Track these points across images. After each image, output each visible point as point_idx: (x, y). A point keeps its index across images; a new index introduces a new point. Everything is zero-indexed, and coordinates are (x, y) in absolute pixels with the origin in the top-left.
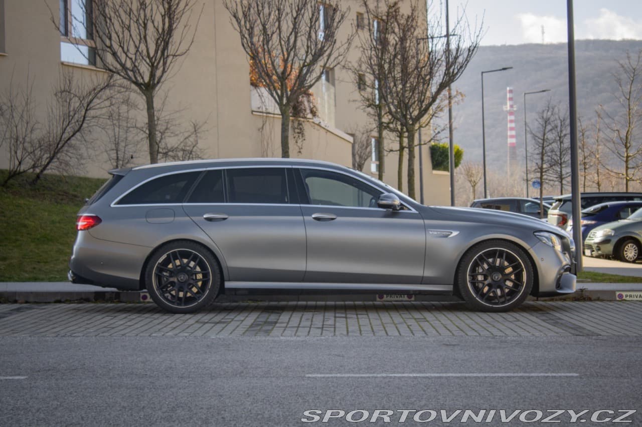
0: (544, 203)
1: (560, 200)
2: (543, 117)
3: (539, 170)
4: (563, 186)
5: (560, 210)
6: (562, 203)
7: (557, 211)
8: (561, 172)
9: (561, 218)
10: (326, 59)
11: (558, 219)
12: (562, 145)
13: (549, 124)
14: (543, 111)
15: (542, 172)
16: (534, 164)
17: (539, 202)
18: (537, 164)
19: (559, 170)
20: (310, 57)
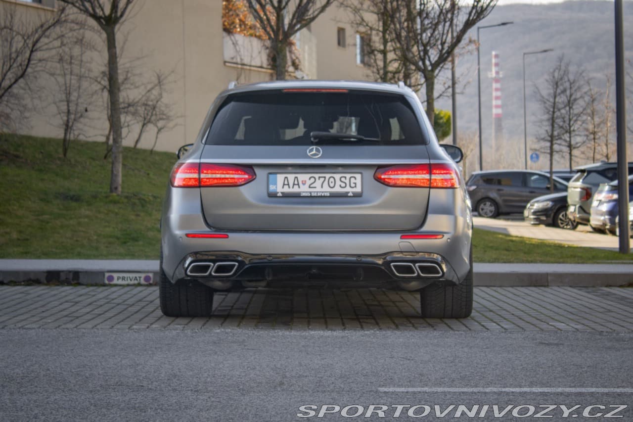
0: (554, 177)
1: (582, 171)
2: (554, 77)
3: (549, 139)
4: (573, 158)
5: (583, 182)
6: (585, 174)
7: (579, 184)
8: (570, 141)
9: (584, 191)
11: (581, 193)
12: (571, 111)
13: (562, 85)
14: (554, 71)
15: (551, 142)
16: (544, 132)
17: (548, 175)
18: (547, 131)
19: (568, 139)
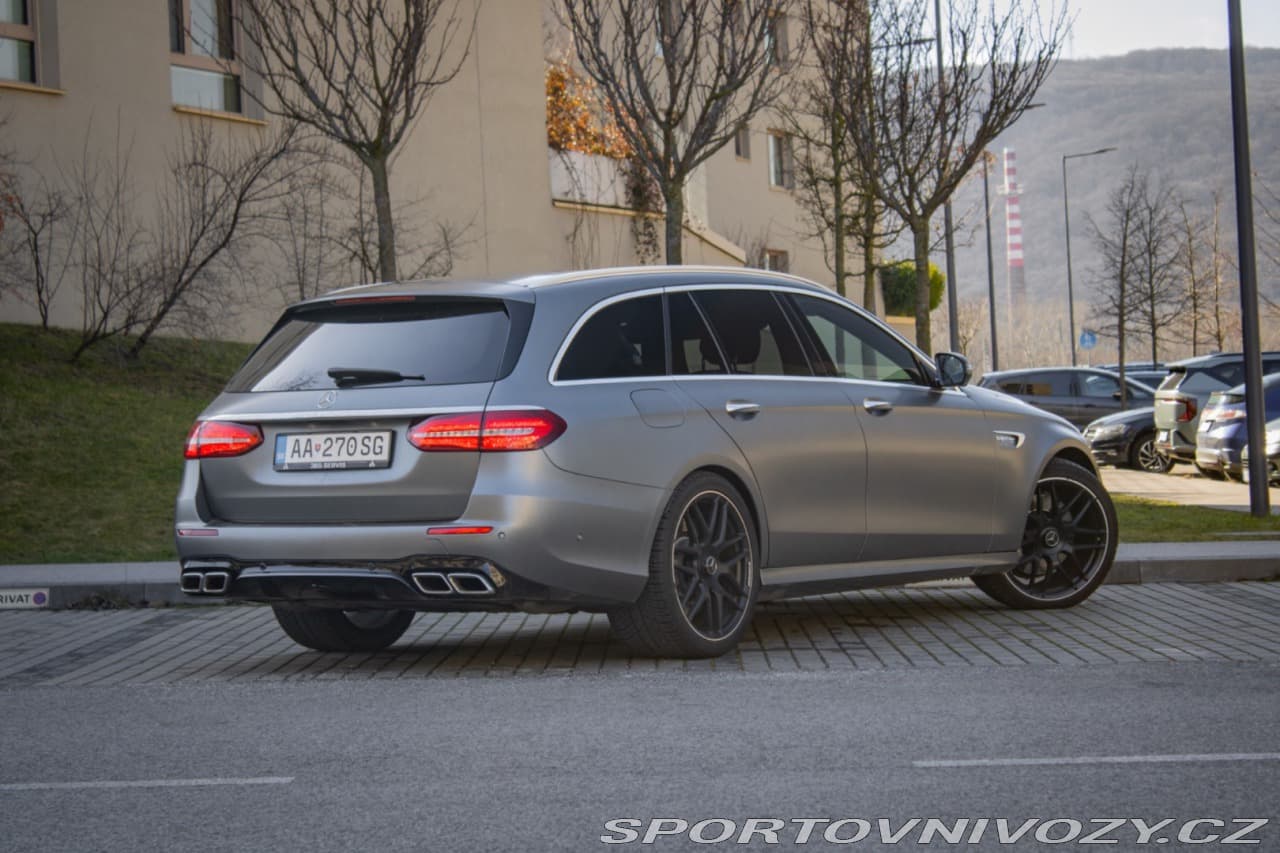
0: (1127, 379)
1: (1180, 370)
2: (1121, 202)
3: (1116, 310)
4: (1159, 342)
5: (1181, 390)
6: (1185, 376)
7: (1174, 393)
8: (1153, 312)
9: (1184, 405)
10: (757, 79)
11: (1178, 408)
12: (1154, 260)
13: (1136, 214)
14: (1122, 191)
15: (1121, 316)
16: (1106, 298)
17: (1117, 375)
18: (1111, 297)
19: (1149, 309)
20: (723, 80)
